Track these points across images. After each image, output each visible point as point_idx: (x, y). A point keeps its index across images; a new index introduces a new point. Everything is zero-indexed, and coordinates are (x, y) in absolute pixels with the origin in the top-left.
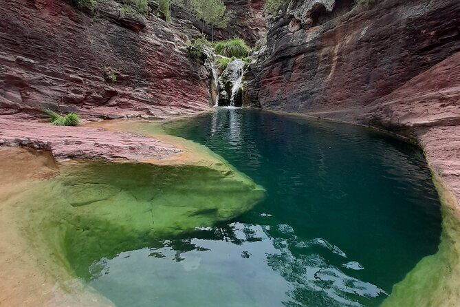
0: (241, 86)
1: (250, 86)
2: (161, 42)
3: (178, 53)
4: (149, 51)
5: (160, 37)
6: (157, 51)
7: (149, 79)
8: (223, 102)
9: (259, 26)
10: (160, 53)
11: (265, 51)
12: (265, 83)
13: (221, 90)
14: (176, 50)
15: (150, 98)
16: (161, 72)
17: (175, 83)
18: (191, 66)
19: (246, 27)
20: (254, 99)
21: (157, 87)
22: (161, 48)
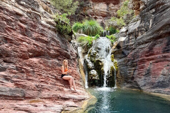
0: (112, 64)
1: (124, 65)
2: (24, 11)
3: (45, 26)
4: (7, 20)
5: (22, 5)
6: (19, 23)
7: (7, 59)
8: (93, 83)
9: (97, 15)
10: (22, 25)
11: (139, 28)
12: (142, 61)
13: (89, 70)
14: (43, 22)
15: (10, 90)
16: (26, 49)
17: (45, 63)
18: (61, 43)
19: (87, 15)
20: (129, 79)
21: (20, 70)
22: (23, 18)
